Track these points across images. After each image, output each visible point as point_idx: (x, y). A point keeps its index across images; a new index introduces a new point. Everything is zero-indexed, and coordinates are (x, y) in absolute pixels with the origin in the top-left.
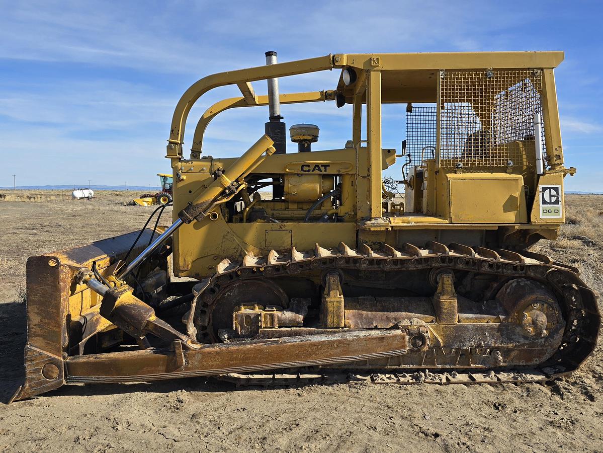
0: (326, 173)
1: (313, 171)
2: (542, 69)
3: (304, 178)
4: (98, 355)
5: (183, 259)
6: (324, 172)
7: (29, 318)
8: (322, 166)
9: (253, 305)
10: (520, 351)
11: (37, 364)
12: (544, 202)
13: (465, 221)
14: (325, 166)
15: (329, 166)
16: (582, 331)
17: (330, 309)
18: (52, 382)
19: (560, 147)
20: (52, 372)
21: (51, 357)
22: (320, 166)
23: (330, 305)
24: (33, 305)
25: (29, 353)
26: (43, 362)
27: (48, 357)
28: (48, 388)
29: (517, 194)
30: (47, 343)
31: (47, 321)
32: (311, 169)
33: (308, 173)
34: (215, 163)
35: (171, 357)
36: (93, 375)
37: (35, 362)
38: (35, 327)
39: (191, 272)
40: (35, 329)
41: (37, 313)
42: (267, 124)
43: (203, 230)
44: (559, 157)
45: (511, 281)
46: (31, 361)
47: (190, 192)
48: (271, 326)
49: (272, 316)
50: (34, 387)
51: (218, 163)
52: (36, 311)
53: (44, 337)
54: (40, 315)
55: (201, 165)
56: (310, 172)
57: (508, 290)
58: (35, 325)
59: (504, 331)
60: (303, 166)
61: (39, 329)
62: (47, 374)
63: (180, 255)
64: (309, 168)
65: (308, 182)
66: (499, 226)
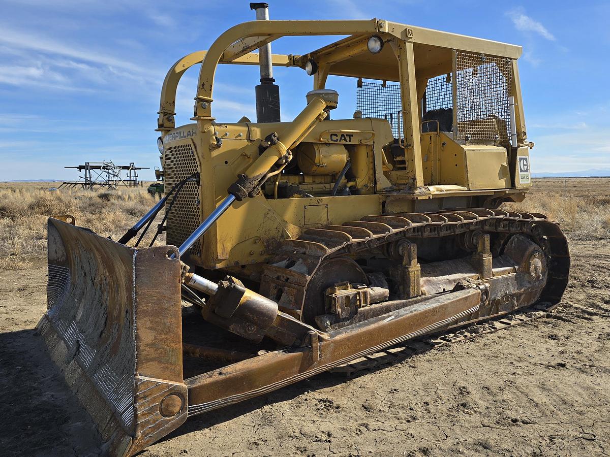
0: (350, 143)
1: (340, 141)
2: (511, 59)
3: (333, 148)
4: (224, 370)
5: (221, 246)
6: (348, 143)
7: (137, 337)
8: (347, 135)
9: (344, 284)
10: (526, 294)
11: (154, 400)
12: (521, 171)
13: (477, 188)
14: (350, 135)
15: (352, 136)
16: (551, 272)
17: (412, 278)
18: (174, 421)
19: (525, 125)
20: (174, 406)
21: (171, 385)
22: (345, 136)
23: (411, 274)
24: (144, 317)
25: (142, 387)
26: (161, 395)
27: (168, 386)
28: (168, 429)
29: (505, 164)
30: (163, 367)
31: (163, 336)
32: (339, 138)
33: (335, 142)
34: (253, 128)
35: (306, 353)
36: (221, 397)
37: (150, 398)
38: (147, 348)
39: (230, 261)
40: (146, 351)
41: (151, 328)
42: (257, 87)
43: (243, 209)
44: (525, 133)
45: (513, 237)
46: (145, 397)
47: (226, 162)
48: (365, 305)
49: (365, 293)
50: (148, 434)
51: (255, 128)
52: (149, 324)
53: (158, 360)
54: (155, 330)
55: (237, 131)
56: (338, 142)
57: (513, 245)
58: (147, 345)
59: (519, 280)
60: (331, 135)
61: (152, 350)
62: (167, 409)
63: (218, 241)
64: (337, 138)
65: (336, 153)
66: (495, 192)
